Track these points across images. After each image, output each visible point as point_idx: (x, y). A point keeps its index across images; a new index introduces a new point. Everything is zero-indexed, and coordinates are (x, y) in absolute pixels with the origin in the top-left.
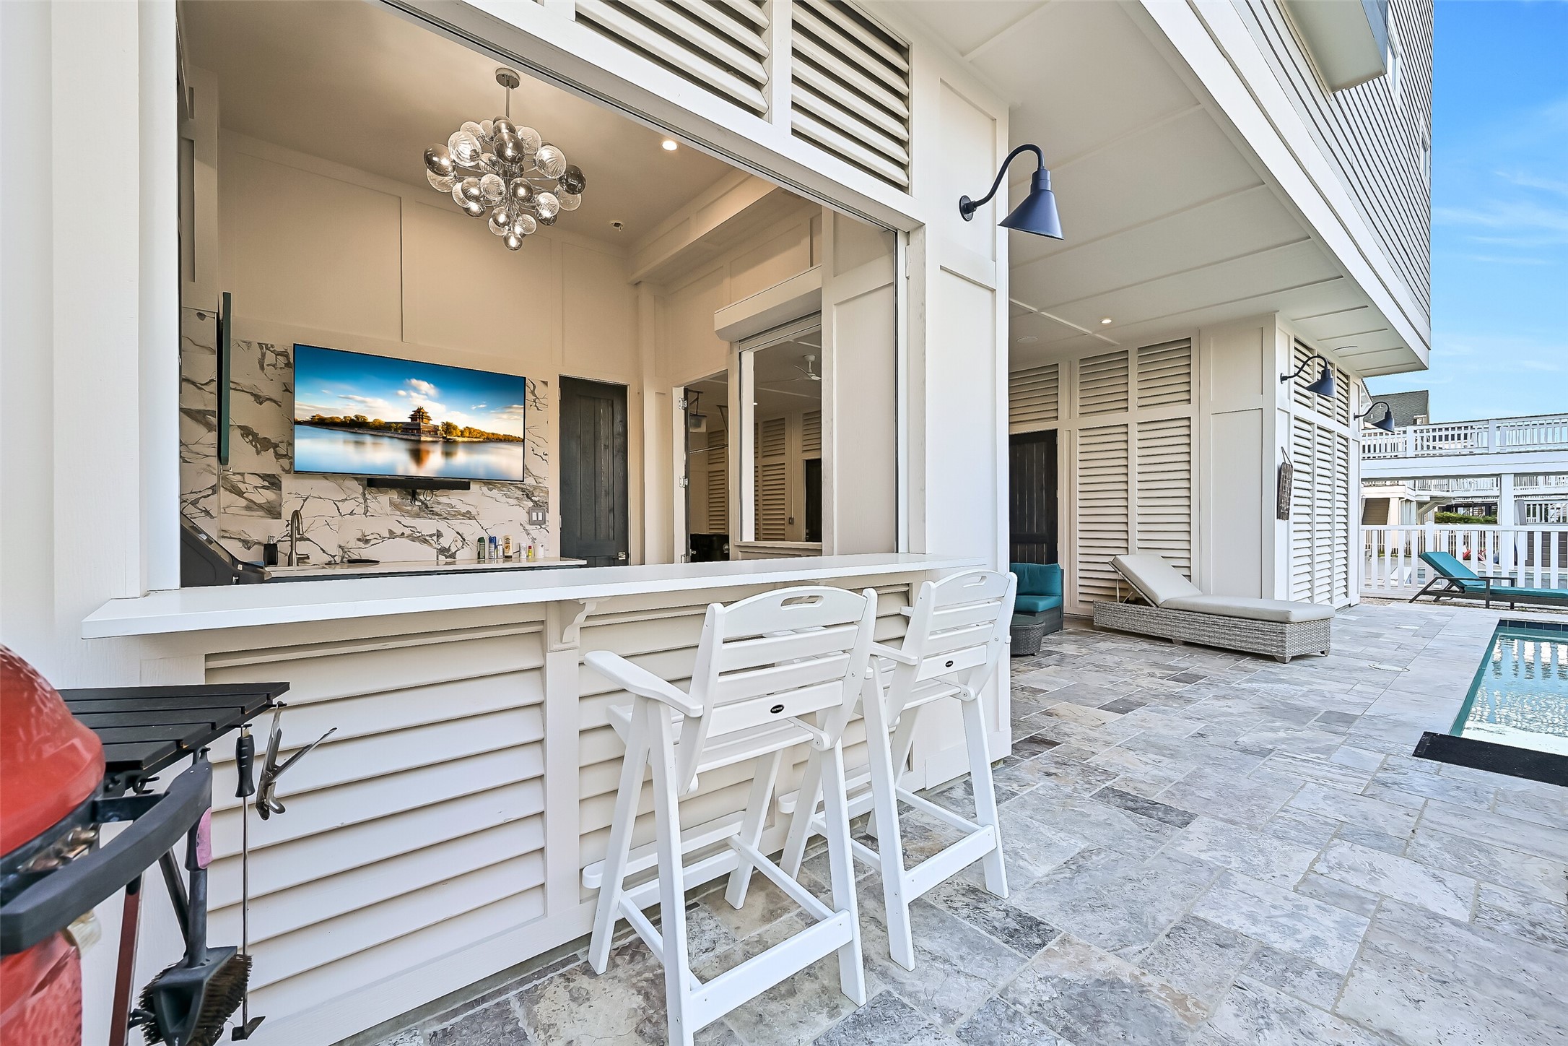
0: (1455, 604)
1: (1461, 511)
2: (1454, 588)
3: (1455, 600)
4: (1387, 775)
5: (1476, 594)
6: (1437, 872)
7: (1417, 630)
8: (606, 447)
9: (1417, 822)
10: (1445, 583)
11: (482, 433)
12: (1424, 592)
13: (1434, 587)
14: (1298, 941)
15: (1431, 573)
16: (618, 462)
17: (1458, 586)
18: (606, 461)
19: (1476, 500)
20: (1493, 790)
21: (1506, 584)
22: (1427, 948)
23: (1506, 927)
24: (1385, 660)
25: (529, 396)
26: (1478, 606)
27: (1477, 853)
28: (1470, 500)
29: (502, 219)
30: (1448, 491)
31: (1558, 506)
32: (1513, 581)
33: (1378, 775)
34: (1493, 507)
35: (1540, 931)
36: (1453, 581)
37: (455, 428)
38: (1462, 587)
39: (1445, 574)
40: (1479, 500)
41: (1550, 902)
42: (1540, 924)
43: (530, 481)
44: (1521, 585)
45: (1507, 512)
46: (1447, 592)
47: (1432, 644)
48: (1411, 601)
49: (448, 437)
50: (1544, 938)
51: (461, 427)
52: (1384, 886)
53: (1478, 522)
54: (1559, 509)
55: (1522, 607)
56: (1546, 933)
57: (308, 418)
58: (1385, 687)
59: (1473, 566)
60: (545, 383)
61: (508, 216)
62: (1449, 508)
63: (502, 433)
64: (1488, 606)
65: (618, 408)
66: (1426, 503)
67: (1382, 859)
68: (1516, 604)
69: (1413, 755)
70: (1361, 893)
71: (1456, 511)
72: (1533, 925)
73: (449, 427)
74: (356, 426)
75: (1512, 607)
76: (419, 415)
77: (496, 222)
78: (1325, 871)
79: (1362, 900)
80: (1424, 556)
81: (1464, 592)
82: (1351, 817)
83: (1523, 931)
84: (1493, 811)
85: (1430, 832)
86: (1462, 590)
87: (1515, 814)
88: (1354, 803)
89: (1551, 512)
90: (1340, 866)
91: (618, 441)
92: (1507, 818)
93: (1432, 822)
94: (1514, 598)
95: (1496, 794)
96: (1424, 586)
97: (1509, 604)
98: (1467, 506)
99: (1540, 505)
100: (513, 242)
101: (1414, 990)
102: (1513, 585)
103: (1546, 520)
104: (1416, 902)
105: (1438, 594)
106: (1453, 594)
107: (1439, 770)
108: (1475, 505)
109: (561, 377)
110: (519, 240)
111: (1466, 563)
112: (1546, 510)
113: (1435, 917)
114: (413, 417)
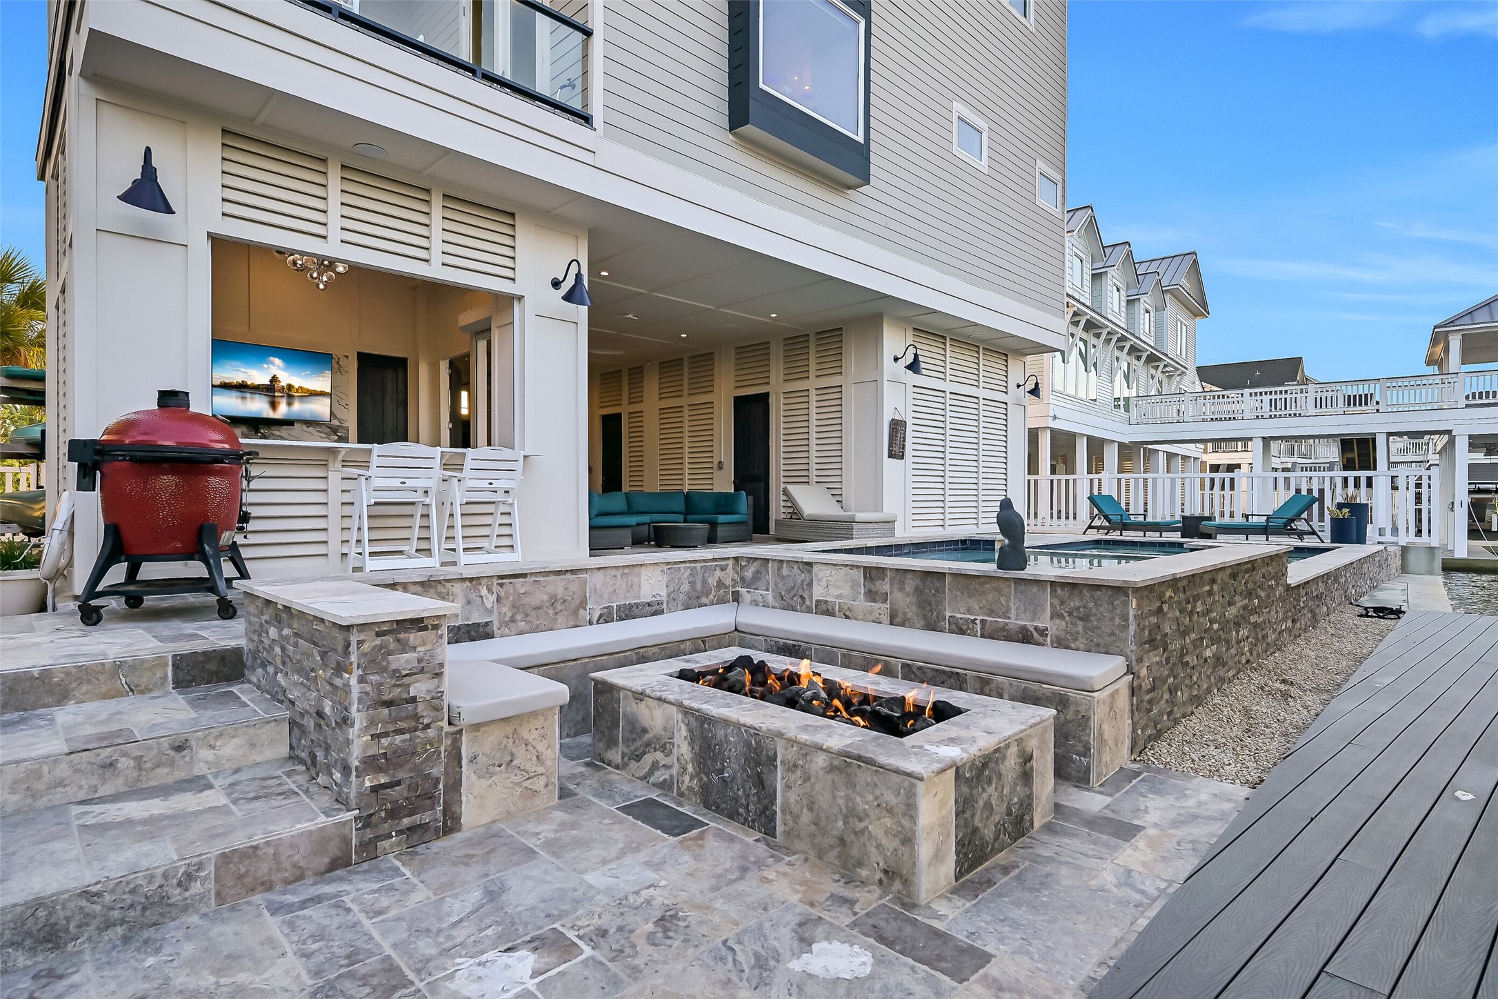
8: (392, 400)
11: (308, 390)
16: (401, 410)
18: (390, 409)
25: (334, 365)
29: (315, 275)
37: (293, 387)
43: (335, 422)
49: (290, 393)
51: (297, 387)
57: (218, 383)
60: (347, 357)
61: (318, 274)
63: (319, 389)
65: (400, 373)
73: (290, 387)
74: (242, 387)
76: (274, 379)
77: (312, 276)
91: (401, 397)
100: (321, 286)
109: (358, 353)
110: (324, 285)
114: (271, 381)
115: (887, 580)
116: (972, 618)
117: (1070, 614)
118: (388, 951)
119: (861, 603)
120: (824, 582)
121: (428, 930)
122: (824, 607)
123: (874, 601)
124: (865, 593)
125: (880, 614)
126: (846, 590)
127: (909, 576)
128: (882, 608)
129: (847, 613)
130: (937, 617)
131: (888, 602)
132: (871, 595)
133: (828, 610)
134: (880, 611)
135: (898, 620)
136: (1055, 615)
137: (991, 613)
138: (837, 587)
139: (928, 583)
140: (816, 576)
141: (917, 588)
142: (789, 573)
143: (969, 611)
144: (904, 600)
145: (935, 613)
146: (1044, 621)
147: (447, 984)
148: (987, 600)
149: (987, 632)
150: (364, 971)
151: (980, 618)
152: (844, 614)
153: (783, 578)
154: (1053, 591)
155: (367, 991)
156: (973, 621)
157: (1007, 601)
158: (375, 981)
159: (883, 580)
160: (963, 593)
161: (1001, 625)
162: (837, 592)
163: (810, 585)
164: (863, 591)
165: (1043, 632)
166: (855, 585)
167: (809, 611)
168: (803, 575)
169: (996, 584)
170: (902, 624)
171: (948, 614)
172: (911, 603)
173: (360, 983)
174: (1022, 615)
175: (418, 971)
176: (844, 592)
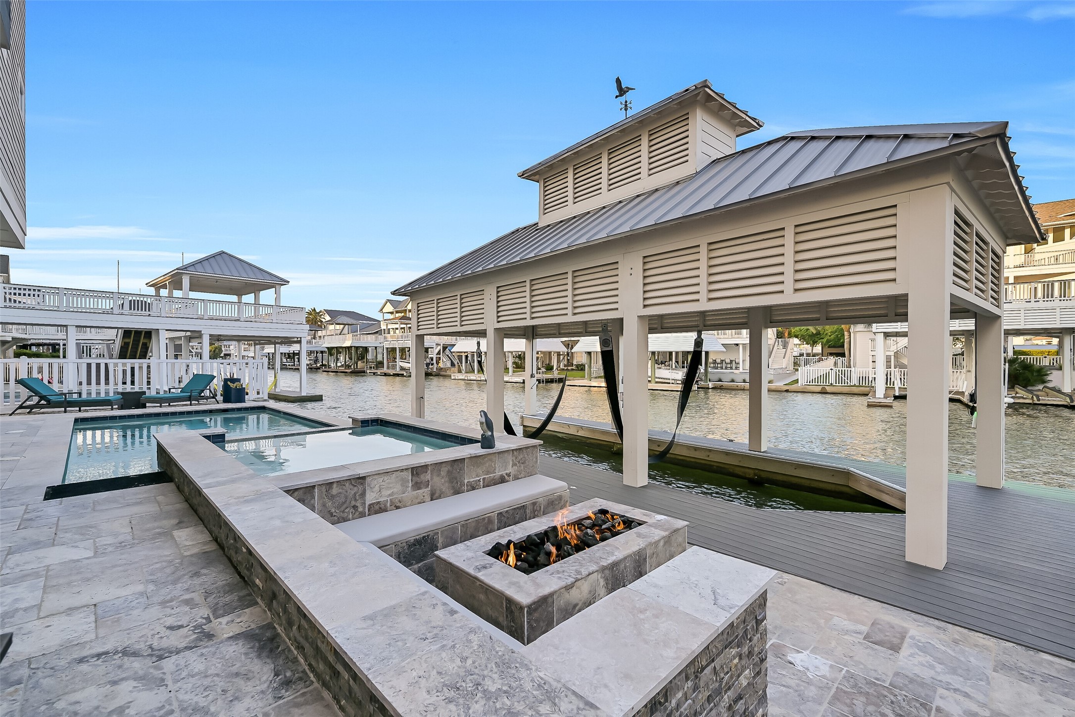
0: (43, 413)
1: (34, 349)
2: (43, 402)
3: (42, 410)
4: (31, 515)
5: (58, 405)
6: (73, 545)
7: (22, 432)
9: (56, 529)
10: (36, 399)
12: (21, 407)
13: (28, 403)
14: (5, 606)
15: (24, 392)
17: (45, 401)
19: (44, 341)
20: (92, 502)
21: (75, 396)
22: (78, 573)
23: (110, 549)
24: (5, 454)
26: (59, 412)
27: (91, 529)
28: (41, 341)
30: (26, 334)
31: (97, 347)
32: (80, 394)
33: (25, 517)
34: (57, 347)
35: (123, 544)
36: (42, 398)
38: (49, 401)
39: (36, 393)
40: (48, 341)
41: (125, 533)
42: (123, 542)
44: (84, 396)
45: (72, 351)
46: (37, 406)
47: (35, 439)
48: (11, 415)
50: (126, 545)
52: (47, 562)
53: (47, 357)
54: (97, 349)
55: (86, 410)
56: (126, 544)
58: (11, 470)
59: (56, 387)
62: (25, 347)
64: (65, 411)
66: (8, 342)
67: (41, 553)
68: (82, 408)
69: (44, 500)
70: (34, 570)
71: (30, 348)
72: (120, 543)
75: (80, 411)
78: (8, 571)
79: (37, 573)
80: (20, 382)
81: (50, 404)
82: (15, 542)
83: (117, 547)
84: (94, 510)
85: (65, 531)
86: (48, 403)
87: (104, 507)
88: (14, 535)
89: (93, 351)
90: (18, 565)
92: (102, 510)
93: (65, 526)
94: (80, 404)
95: (94, 503)
96: (20, 403)
97: (78, 409)
98: (38, 345)
99: (87, 346)
101: (76, 589)
102: (80, 397)
103: (90, 356)
104: (67, 560)
105: (31, 407)
106: (43, 406)
107: (61, 502)
108: (43, 345)
111: (50, 385)
112: (90, 349)
113: (78, 561)
115: (429, 472)
116: (479, 479)
117: (519, 462)
118: (825, 705)
119: (410, 493)
120: (377, 488)
121: (799, 695)
122: (377, 507)
123: (419, 488)
124: (412, 486)
125: (424, 496)
126: (397, 488)
127: (444, 465)
128: (425, 492)
129: (399, 504)
130: (460, 485)
131: (430, 486)
132: (417, 486)
133: (380, 508)
134: (424, 494)
135: (437, 495)
136: (514, 465)
137: (488, 473)
138: (388, 488)
139: (455, 466)
140: (369, 485)
141: (449, 472)
142: (341, 491)
143: (477, 476)
144: (439, 482)
145: (459, 483)
146: (510, 469)
147: (828, 676)
148: (486, 467)
149: (485, 484)
150: (846, 709)
151: (482, 478)
152: (395, 506)
153: (333, 497)
154: (513, 453)
155: (856, 701)
156: (479, 481)
157: (495, 464)
158: (848, 701)
159: (427, 472)
160: (474, 467)
161: (492, 478)
162: (389, 492)
163: (363, 494)
164: (410, 485)
165: (509, 475)
166: (404, 482)
167: (362, 515)
168: (356, 489)
169: (489, 457)
170: (439, 497)
171: (466, 481)
172: (445, 482)
173: (854, 706)
174: (501, 469)
175: (829, 688)
176: (395, 490)
